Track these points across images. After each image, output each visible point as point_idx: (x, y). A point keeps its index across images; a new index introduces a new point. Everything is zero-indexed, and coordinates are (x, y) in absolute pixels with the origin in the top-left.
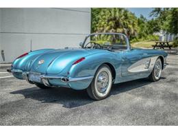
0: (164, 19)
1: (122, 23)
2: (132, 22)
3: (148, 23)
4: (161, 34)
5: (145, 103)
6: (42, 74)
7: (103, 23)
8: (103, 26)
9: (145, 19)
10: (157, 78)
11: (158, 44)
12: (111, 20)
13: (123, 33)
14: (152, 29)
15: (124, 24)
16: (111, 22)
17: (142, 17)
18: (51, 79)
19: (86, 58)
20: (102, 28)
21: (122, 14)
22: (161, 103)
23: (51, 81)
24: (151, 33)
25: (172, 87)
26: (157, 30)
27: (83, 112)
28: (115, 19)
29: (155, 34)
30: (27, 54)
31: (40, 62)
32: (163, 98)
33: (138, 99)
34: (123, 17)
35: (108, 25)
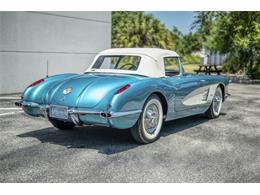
0: (208, 33)
1: (150, 38)
2: (164, 37)
3: (185, 38)
4: (202, 54)
5: (207, 147)
6: (70, 107)
7: (123, 38)
8: (123, 43)
9: (179, 33)
10: (216, 114)
11: (203, 68)
12: (135, 34)
14: (190, 47)
15: (153, 39)
16: (134, 38)
17: (176, 30)
18: (84, 114)
19: (132, 85)
20: (121, 45)
21: (150, 25)
22: (229, 147)
23: (83, 118)
24: (189, 52)
25: (237, 126)
26: (197, 48)
27: (126, 161)
28: (140, 32)
29: (195, 54)
30: (43, 80)
31: (65, 92)
32: (230, 140)
33: (197, 143)
34: (152, 30)
35: (130, 41)
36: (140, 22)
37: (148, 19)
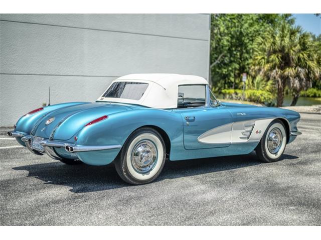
1: (295, 57)
7: (259, 57)
8: (259, 64)
12: (275, 52)
13: (297, 76)
15: (299, 59)
16: (273, 57)
18: (59, 147)
20: (257, 68)
21: (297, 41)
28: (282, 50)
30: (42, 109)
31: (48, 122)
34: (298, 47)
35: (268, 62)
36: (282, 37)
37: (293, 33)
